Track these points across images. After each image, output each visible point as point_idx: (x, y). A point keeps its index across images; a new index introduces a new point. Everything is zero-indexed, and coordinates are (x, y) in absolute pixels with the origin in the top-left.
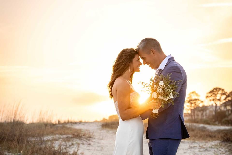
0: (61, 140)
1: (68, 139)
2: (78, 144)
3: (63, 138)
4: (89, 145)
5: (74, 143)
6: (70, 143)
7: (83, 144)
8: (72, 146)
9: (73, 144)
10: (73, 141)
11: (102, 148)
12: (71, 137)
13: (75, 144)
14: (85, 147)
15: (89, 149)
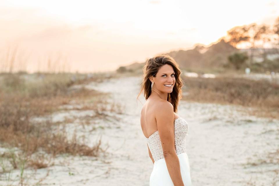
0: (78, 120)
1: (87, 120)
2: (102, 128)
3: (81, 118)
4: (118, 130)
5: (97, 126)
6: (90, 128)
7: (109, 127)
8: (93, 132)
9: (94, 129)
10: (95, 123)
11: (137, 134)
12: (93, 117)
13: (98, 128)
14: (112, 132)
15: (118, 137)
